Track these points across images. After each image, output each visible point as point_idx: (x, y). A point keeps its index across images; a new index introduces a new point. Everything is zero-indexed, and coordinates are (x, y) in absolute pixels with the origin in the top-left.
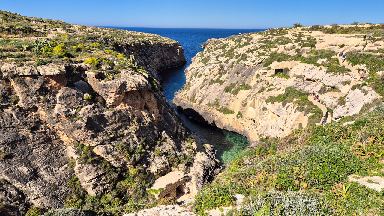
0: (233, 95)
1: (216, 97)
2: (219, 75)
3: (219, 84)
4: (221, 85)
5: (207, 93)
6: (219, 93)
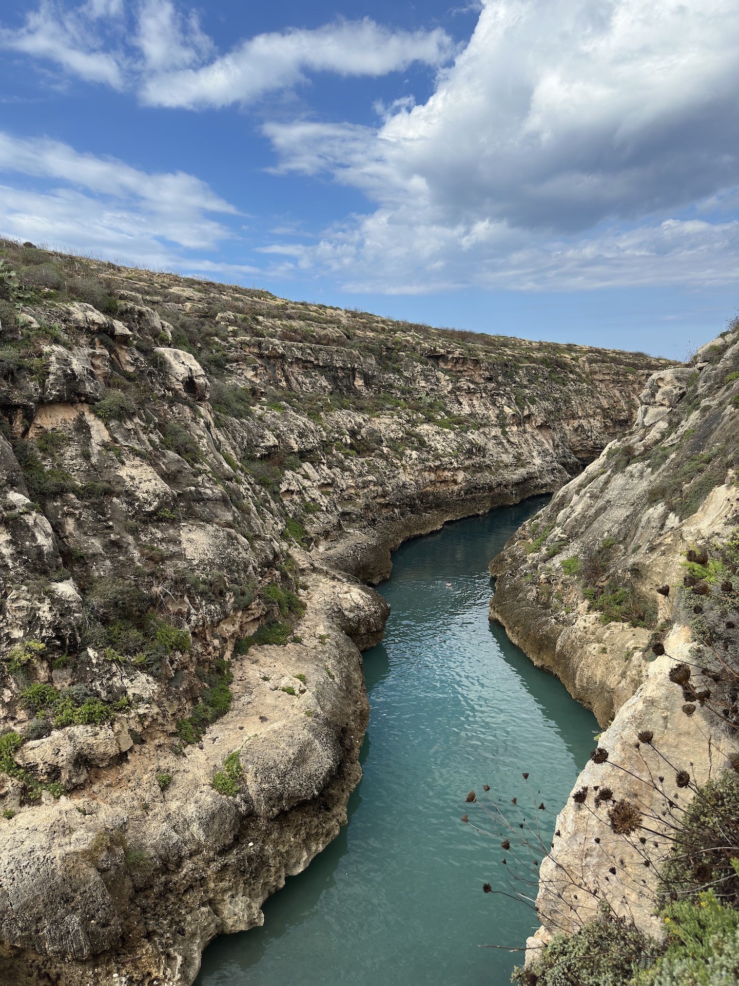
0: (673, 520)
1: (613, 531)
4: (652, 473)
6: (630, 509)
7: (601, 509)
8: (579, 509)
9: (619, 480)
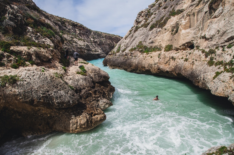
0: (159, 29)
1: (141, 40)
2: (145, 20)
3: (144, 28)
4: (146, 28)
5: (132, 40)
6: (143, 35)
7: (134, 39)
8: (128, 41)
9: (137, 32)
